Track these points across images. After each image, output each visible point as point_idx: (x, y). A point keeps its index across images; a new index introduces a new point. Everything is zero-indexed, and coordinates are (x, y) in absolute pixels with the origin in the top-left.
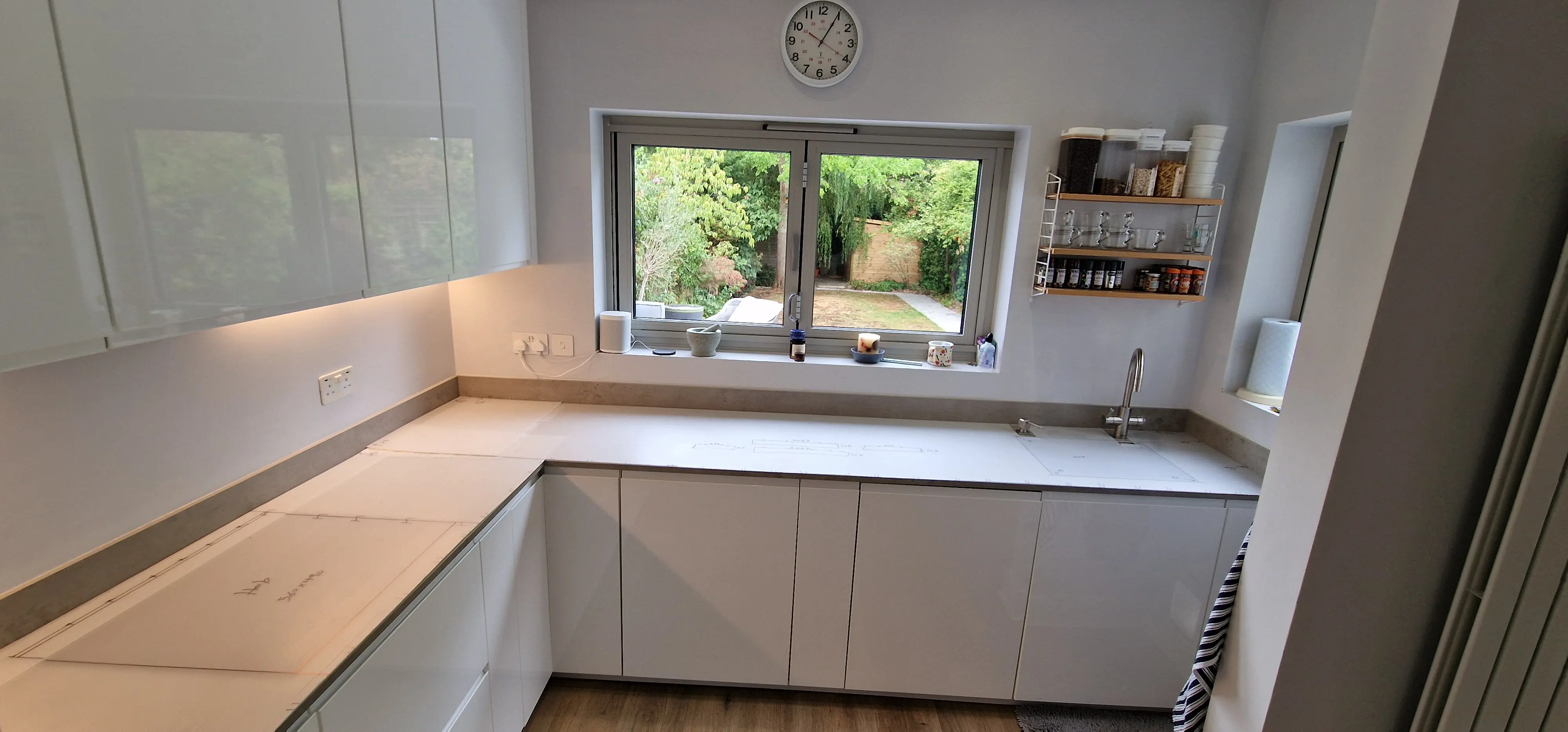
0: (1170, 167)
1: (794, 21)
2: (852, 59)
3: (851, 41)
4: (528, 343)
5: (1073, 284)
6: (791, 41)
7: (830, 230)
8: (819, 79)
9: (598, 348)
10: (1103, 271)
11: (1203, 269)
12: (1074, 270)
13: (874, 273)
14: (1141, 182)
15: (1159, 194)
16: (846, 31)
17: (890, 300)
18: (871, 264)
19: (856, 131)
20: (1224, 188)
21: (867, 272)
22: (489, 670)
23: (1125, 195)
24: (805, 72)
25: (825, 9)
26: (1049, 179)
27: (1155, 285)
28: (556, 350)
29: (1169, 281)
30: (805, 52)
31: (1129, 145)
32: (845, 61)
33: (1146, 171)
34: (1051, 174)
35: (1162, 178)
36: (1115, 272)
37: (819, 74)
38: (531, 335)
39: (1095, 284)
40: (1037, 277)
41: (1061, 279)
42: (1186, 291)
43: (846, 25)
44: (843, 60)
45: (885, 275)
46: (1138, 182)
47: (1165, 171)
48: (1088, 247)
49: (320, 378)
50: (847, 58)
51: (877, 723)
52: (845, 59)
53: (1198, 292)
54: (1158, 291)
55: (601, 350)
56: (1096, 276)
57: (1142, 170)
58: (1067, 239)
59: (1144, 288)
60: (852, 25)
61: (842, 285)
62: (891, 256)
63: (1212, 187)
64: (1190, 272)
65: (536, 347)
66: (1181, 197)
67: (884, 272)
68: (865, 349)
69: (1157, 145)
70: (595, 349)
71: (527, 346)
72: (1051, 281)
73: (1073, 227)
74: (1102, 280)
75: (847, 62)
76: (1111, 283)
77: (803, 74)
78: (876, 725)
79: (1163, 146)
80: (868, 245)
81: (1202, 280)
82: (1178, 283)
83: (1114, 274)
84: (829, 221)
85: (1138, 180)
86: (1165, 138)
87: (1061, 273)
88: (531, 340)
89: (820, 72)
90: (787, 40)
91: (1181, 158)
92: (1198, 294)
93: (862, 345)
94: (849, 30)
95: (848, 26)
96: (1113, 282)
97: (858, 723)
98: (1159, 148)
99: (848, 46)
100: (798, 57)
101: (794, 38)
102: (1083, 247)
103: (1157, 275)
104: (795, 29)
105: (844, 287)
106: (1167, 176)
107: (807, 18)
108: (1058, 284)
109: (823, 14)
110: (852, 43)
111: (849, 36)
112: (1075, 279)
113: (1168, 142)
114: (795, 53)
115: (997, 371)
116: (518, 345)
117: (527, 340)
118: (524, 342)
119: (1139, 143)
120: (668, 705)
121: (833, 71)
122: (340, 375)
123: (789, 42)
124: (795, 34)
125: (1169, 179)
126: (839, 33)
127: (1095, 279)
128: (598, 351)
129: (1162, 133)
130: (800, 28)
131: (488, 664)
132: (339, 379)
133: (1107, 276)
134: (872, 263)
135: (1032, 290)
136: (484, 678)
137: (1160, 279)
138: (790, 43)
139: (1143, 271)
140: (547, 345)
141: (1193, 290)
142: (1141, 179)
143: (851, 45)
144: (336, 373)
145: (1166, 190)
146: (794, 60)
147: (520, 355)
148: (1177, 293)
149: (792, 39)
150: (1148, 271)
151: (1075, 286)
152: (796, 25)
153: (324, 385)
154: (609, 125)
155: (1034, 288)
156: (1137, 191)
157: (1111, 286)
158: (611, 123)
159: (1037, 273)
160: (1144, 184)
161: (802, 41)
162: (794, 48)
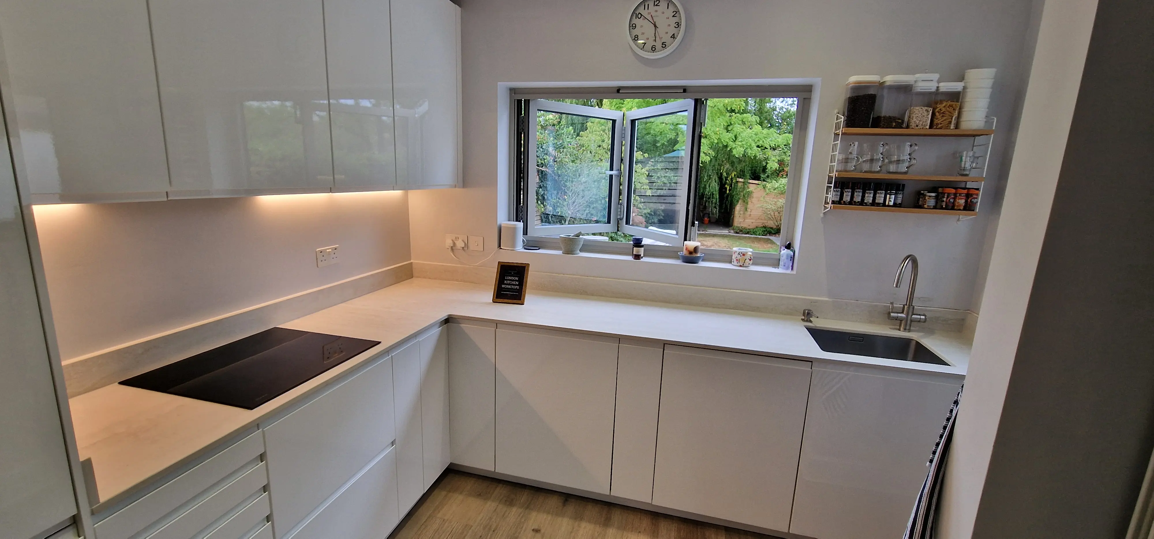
0: (944, 105)
1: (636, 12)
2: (677, 36)
3: (677, 24)
4: (455, 242)
5: (857, 202)
6: (632, 26)
7: (717, 188)
8: (653, 52)
9: (500, 246)
10: (884, 192)
11: (978, 189)
12: (857, 190)
13: (752, 221)
14: (917, 118)
15: (935, 127)
16: (673, 16)
17: (764, 242)
18: (750, 215)
19: (685, 91)
20: (995, 120)
21: (747, 221)
22: (395, 444)
23: (902, 128)
24: (643, 48)
25: (658, 2)
26: (837, 118)
27: (932, 202)
28: (472, 247)
29: (945, 199)
30: (643, 34)
31: (905, 89)
32: (673, 38)
33: (922, 108)
34: (838, 115)
35: (937, 114)
36: (894, 192)
37: (654, 49)
38: (457, 236)
39: (876, 202)
40: (828, 197)
41: (847, 198)
42: (962, 208)
43: (673, 12)
44: (671, 37)
45: (761, 224)
46: (914, 118)
47: (940, 108)
48: (871, 172)
49: (317, 250)
50: (674, 36)
51: (675, 534)
52: (673, 36)
53: (973, 209)
54: (935, 208)
55: (501, 247)
56: (877, 195)
57: (917, 108)
58: (851, 166)
59: (922, 206)
60: (678, 11)
61: (726, 230)
62: (766, 209)
63: (985, 120)
64: (965, 191)
65: (460, 244)
66: (956, 129)
67: (762, 221)
68: (688, 253)
69: (932, 87)
70: (497, 247)
71: (454, 244)
72: (837, 199)
73: (856, 155)
74: (883, 199)
75: (674, 39)
76: (891, 201)
77: (641, 49)
78: (673, 534)
79: (938, 87)
80: (749, 200)
81: (976, 198)
82: (954, 201)
83: (894, 194)
84: (717, 182)
85: (914, 116)
86: (939, 82)
87: (847, 193)
88: (457, 239)
89: (654, 47)
90: (630, 27)
91: (956, 97)
92: (973, 210)
93: (686, 249)
94: (675, 15)
95: (675, 13)
96: (892, 200)
97: (660, 531)
98: (934, 89)
99: (675, 27)
100: (638, 37)
101: (635, 24)
102: (865, 172)
103: (933, 194)
104: (636, 18)
105: (728, 232)
106: (942, 112)
107: (645, 9)
108: (844, 202)
109: (656, 5)
110: (678, 25)
111: (676, 19)
112: (858, 198)
113: (941, 84)
114: (636, 35)
115: (794, 272)
116: (449, 243)
117: (454, 239)
118: (453, 240)
119: (913, 86)
120: (524, 497)
121: (664, 46)
122: (330, 250)
123: (632, 27)
124: (635, 21)
125: (944, 115)
126: (668, 18)
127: (877, 198)
128: (500, 248)
129: (936, 76)
130: (639, 17)
131: (395, 439)
132: (329, 252)
133: (888, 196)
134: (751, 213)
135: (823, 207)
136: (391, 448)
137: (936, 197)
138: (633, 29)
139: (922, 192)
140: (467, 243)
141: (969, 207)
142: (917, 115)
143: (677, 26)
144: (328, 249)
145: (941, 124)
146: (635, 40)
147: (450, 249)
148: (953, 209)
149: (634, 25)
150: (926, 192)
151: (858, 204)
152: (636, 14)
153: (320, 256)
154: (513, 95)
155: (824, 206)
156: (913, 125)
157: (891, 203)
158: (515, 94)
159: (827, 193)
160: (919, 119)
161: (642, 26)
162: (635, 32)
